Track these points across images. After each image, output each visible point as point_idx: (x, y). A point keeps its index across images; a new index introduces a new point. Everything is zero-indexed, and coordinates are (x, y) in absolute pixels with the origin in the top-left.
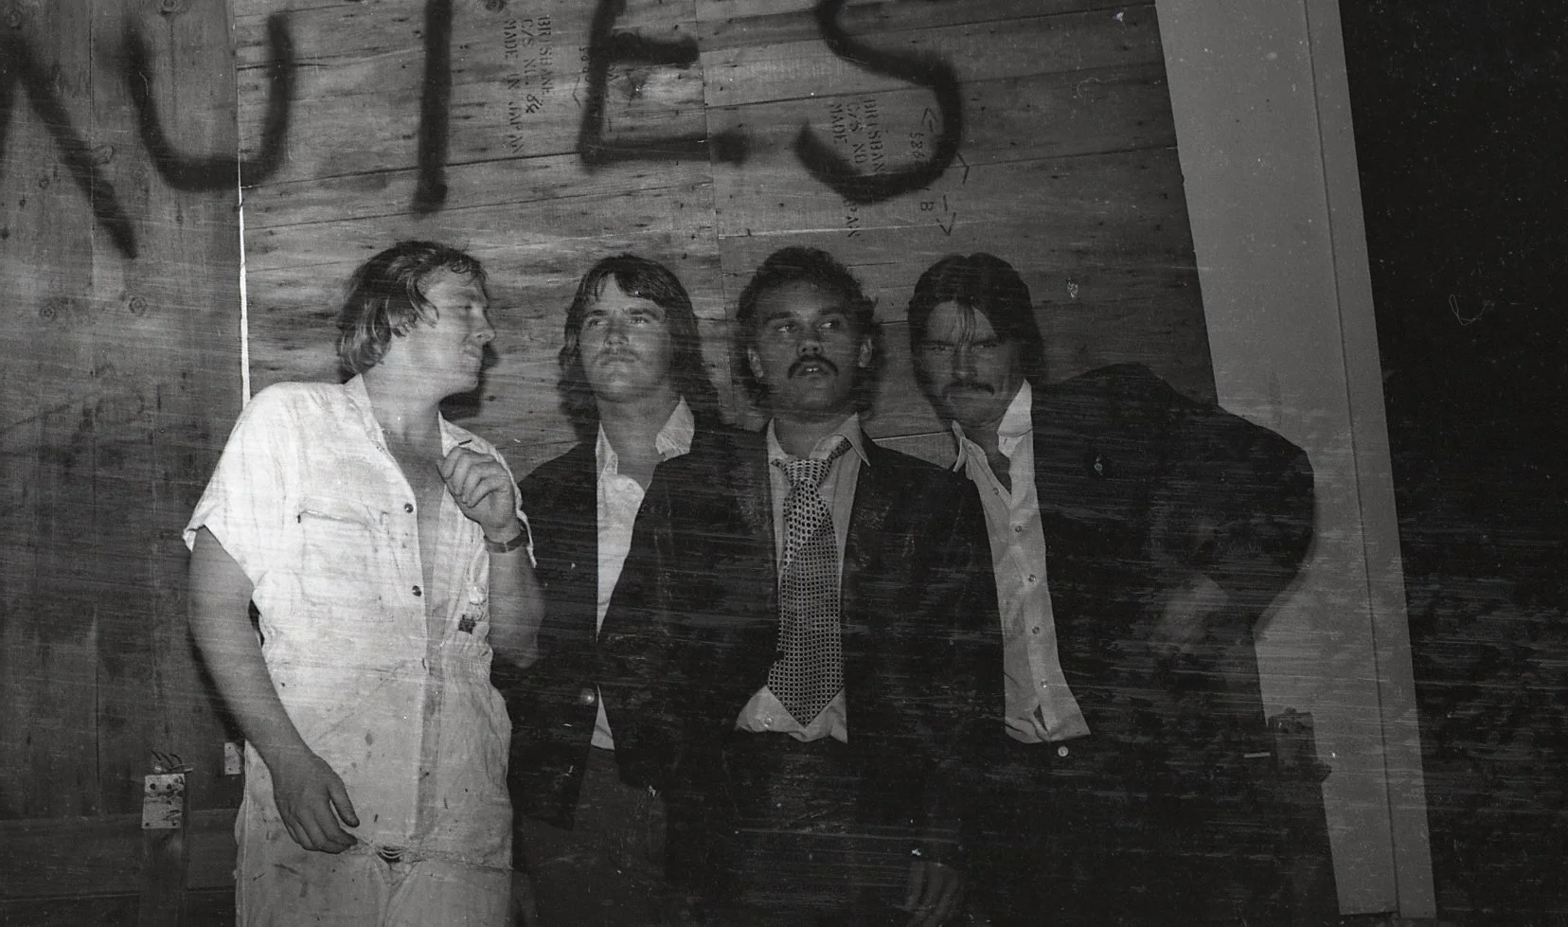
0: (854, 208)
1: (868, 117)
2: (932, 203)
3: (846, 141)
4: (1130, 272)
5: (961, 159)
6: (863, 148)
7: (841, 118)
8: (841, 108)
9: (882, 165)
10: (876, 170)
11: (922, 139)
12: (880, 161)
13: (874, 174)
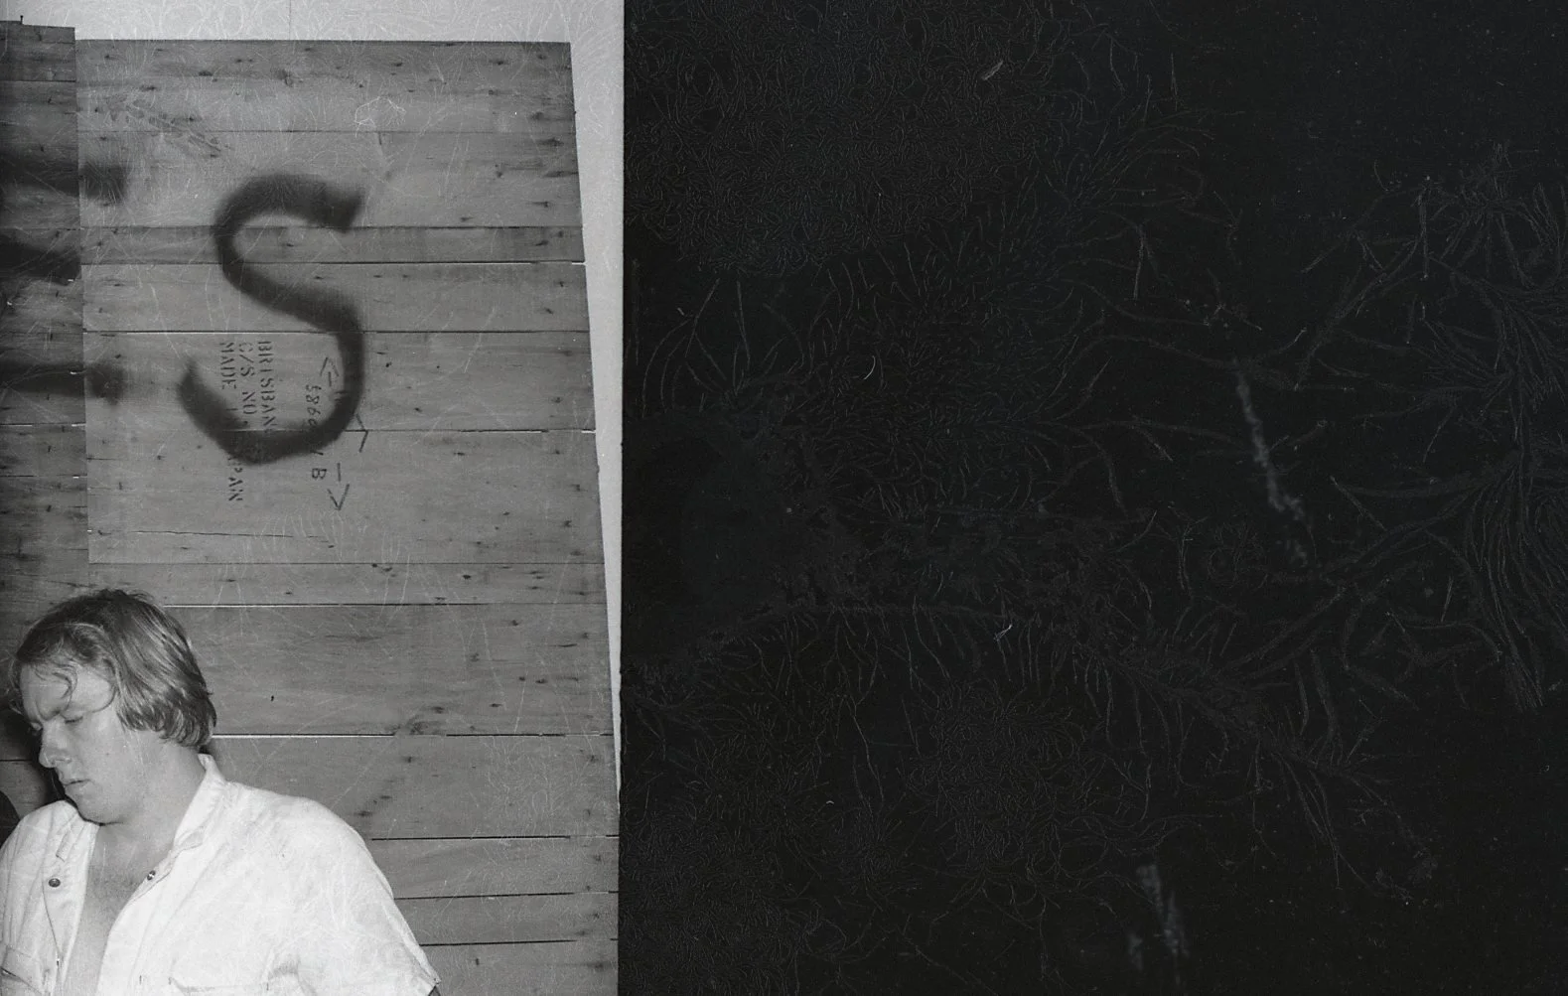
0: (238, 467)
1: (261, 362)
2: (325, 470)
3: (235, 387)
4: (534, 573)
5: (361, 422)
6: (253, 398)
7: (232, 360)
8: (232, 347)
9: (273, 419)
10: (265, 424)
11: (319, 393)
12: (271, 415)
13: (263, 429)
